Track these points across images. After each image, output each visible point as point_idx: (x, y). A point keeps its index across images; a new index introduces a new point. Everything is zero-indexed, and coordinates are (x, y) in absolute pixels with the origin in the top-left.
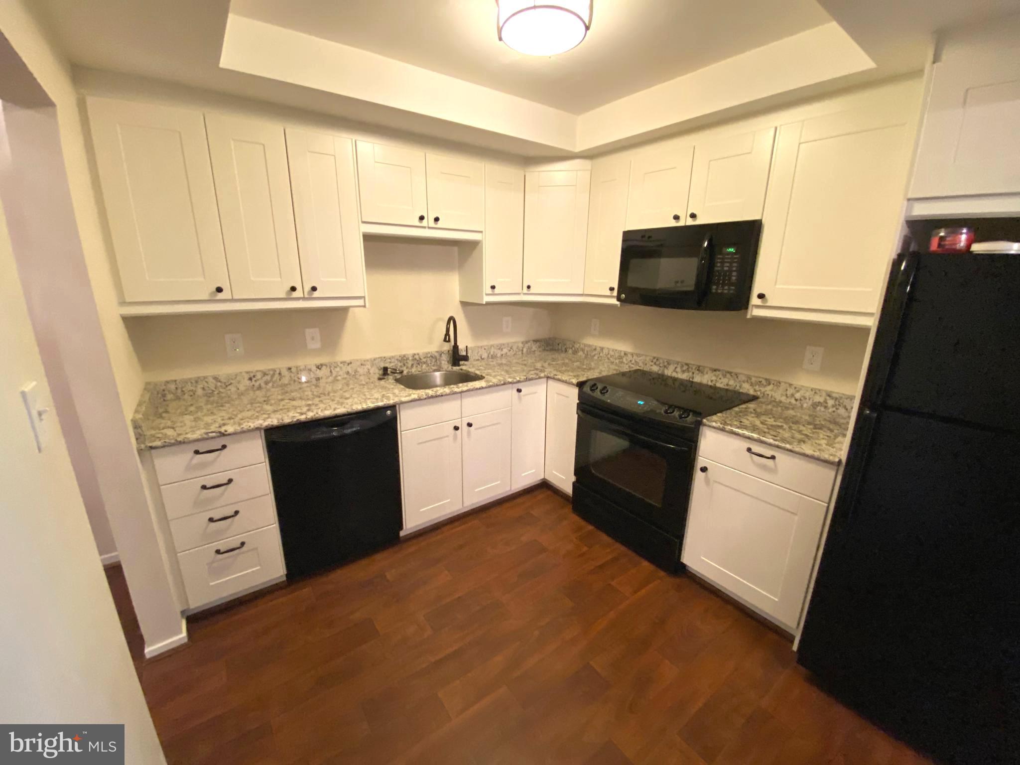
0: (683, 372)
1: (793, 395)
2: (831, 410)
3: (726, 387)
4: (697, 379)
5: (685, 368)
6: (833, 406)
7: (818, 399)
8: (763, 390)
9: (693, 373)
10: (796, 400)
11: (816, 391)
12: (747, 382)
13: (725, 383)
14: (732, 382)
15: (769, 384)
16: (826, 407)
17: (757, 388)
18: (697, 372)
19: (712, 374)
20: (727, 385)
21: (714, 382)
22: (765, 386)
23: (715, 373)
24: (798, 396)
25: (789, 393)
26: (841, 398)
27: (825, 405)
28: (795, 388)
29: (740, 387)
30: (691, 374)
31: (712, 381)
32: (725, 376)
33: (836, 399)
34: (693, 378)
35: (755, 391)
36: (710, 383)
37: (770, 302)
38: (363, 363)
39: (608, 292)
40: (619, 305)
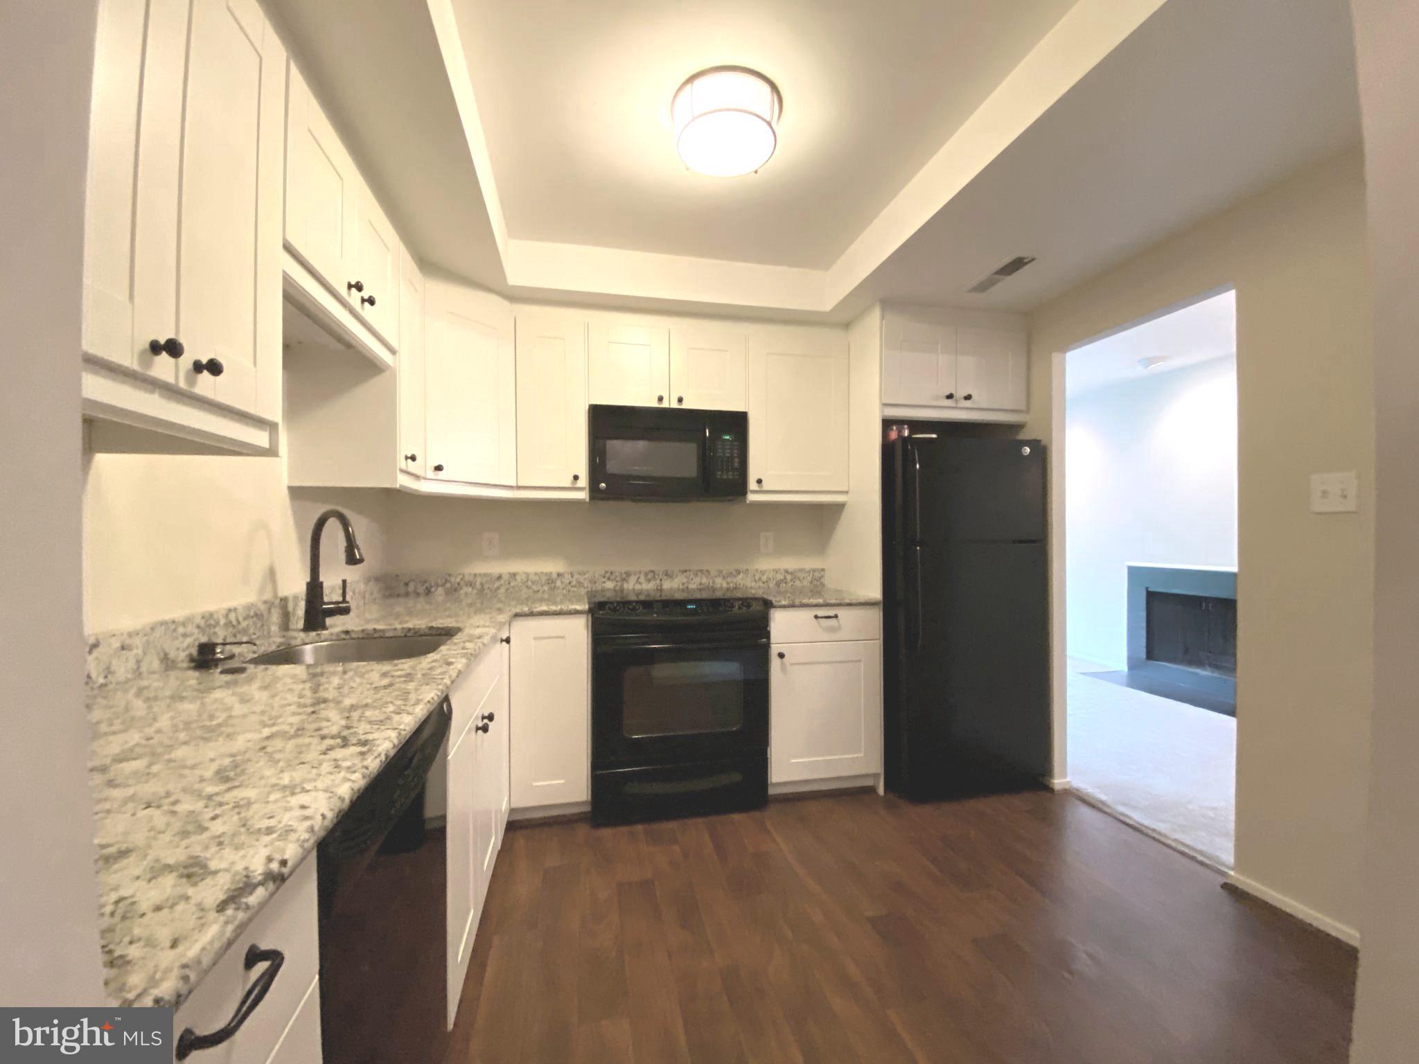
0: (649, 581)
1: (760, 579)
2: (790, 584)
3: (699, 587)
4: (667, 585)
5: (650, 576)
6: (791, 580)
7: (780, 577)
8: (735, 580)
9: (661, 580)
10: (764, 583)
11: (776, 571)
12: (719, 576)
13: (698, 583)
14: (704, 580)
15: (739, 573)
16: (786, 583)
17: (729, 580)
18: (666, 577)
19: (683, 576)
20: (700, 584)
21: (686, 585)
22: (736, 577)
23: (685, 574)
24: (764, 578)
25: (757, 578)
26: (795, 572)
27: (784, 581)
28: (761, 571)
29: (713, 583)
30: (658, 581)
31: (683, 584)
32: (696, 575)
33: (792, 573)
34: (661, 585)
35: (728, 583)
36: (681, 587)
37: (766, 486)
38: (128, 641)
39: (567, 482)
40: (588, 500)
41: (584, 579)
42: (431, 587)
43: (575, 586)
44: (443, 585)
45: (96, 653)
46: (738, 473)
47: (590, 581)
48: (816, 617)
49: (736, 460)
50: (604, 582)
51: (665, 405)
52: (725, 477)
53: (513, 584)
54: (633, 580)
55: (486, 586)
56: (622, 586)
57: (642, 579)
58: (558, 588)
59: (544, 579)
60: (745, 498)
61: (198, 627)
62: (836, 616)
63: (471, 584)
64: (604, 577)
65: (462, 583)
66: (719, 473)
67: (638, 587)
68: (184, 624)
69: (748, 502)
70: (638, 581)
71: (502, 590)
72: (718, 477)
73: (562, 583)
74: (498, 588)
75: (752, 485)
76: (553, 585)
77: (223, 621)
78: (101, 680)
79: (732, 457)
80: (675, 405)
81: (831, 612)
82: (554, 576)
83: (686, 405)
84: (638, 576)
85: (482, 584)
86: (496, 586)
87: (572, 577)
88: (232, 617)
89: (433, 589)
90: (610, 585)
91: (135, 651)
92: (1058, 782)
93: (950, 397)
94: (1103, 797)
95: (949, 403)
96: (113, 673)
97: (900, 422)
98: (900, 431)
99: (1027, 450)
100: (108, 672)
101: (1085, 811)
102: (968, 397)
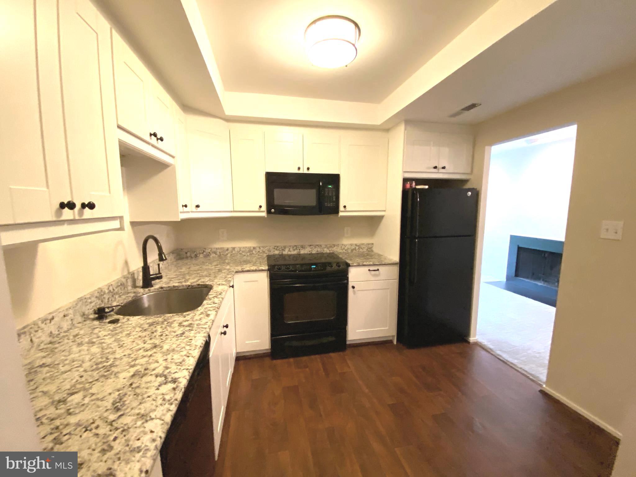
0: (294, 250)
1: (344, 249)
3: (317, 253)
4: (302, 252)
5: (295, 248)
6: (358, 249)
7: (353, 247)
8: (333, 249)
9: (300, 250)
10: (346, 250)
11: (351, 245)
12: (326, 248)
13: (316, 251)
14: (319, 250)
15: (335, 246)
16: (356, 250)
17: (330, 249)
18: (302, 248)
19: (309, 248)
20: (317, 251)
21: (311, 252)
22: (333, 248)
23: (310, 247)
24: (346, 248)
25: (343, 248)
26: (360, 245)
27: (355, 249)
28: (344, 245)
29: (323, 251)
30: (298, 250)
31: (310, 251)
32: (315, 247)
33: (358, 246)
34: (300, 252)
35: (330, 251)
36: (309, 253)
37: (348, 209)
38: (66, 313)
39: (257, 209)
40: (266, 216)
41: (266, 250)
42: (197, 254)
43: (261, 253)
44: (202, 253)
45: (53, 322)
46: (334, 203)
47: (268, 251)
48: (369, 270)
49: (334, 197)
50: (274, 251)
51: (301, 171)
52: (329, 205)
53: (234, 252)
54: (287, 250)
55: (221, 253)
56: (282, 253)
57: (291, 249)
58: (253, 254)
59: (247, 250)
60: (338, 215)
61: (96, 297)
62: (378, 270)
63: (215, 253)
64: (274, 249)
65: (211, 252)
66: (326, 203)
67: (289, 253)
68: (90, 298)
69: (339, 216)
70: (289, 251)
71: (229, 255)
72: (326, 205)
73: (256, 252)
74: (227, 254)
75: (341, 208)
76: (251, 253)
77: (107, 291)
78: (57, 333)
79: (332, 196)
80: (306, 171)
81: (376, 268)
82: (252, 249)
83: (311, 172)
84: (289, 248)
85: (220, 253)
86: (226, 253)
87: (260, 249)
88: (111, 288)
89: (198, 255)
90: (277, 252)
91: (70, 316)
92: (472, 339)
93: (435, 167)
94: (491, 347)
95: (435, 170)
96: (62, 328)
97: (411, 180)
98: (411, 184)
99: (470, 193)
100: (60, 328)
101: (483, 353)
102: (444, 168)
